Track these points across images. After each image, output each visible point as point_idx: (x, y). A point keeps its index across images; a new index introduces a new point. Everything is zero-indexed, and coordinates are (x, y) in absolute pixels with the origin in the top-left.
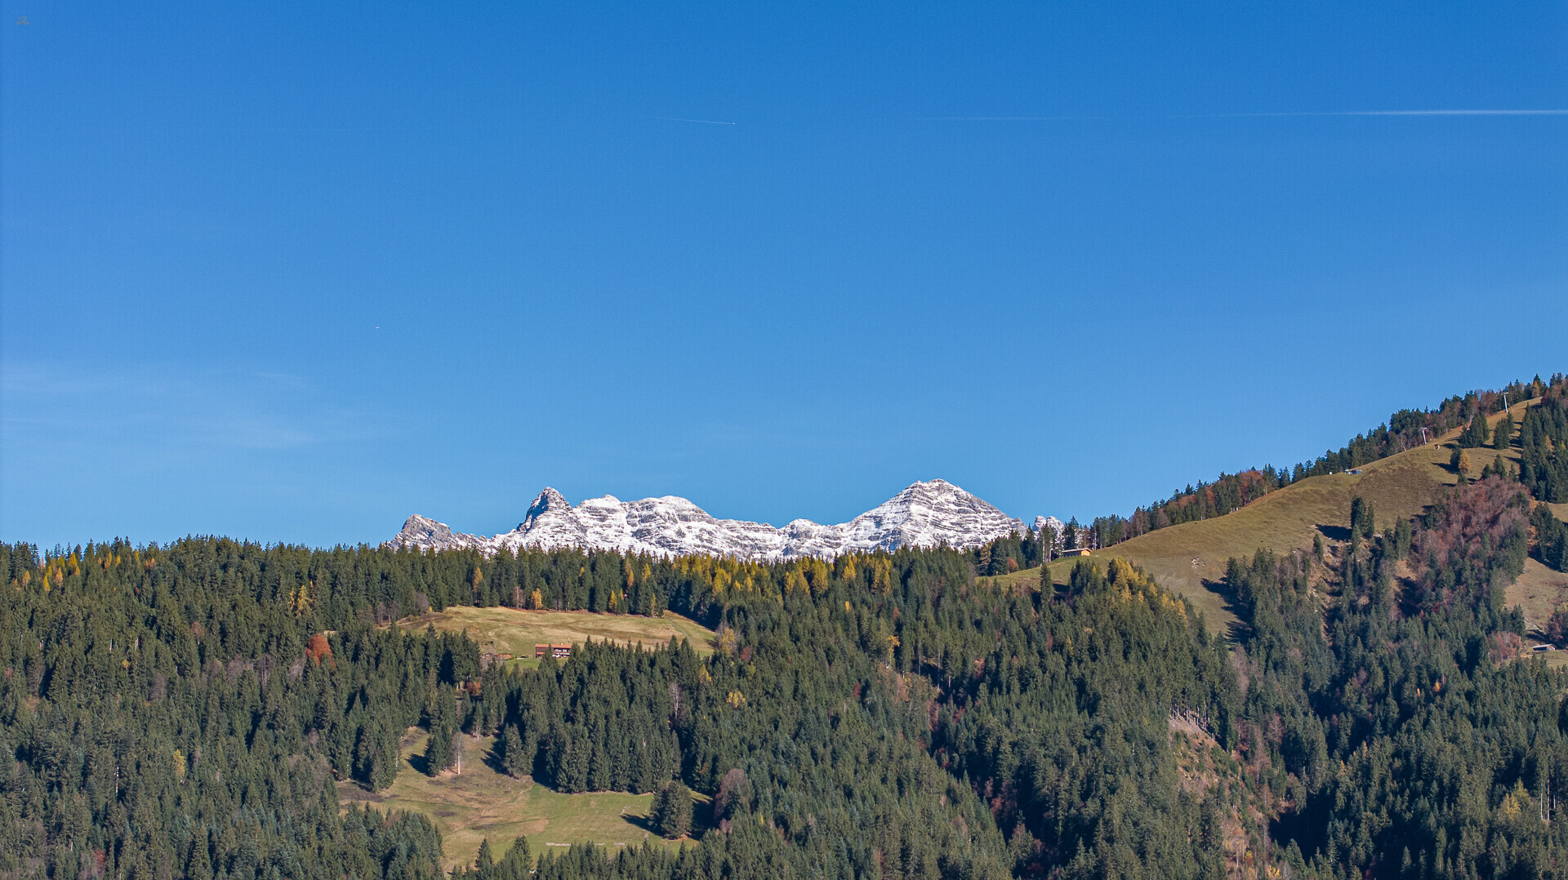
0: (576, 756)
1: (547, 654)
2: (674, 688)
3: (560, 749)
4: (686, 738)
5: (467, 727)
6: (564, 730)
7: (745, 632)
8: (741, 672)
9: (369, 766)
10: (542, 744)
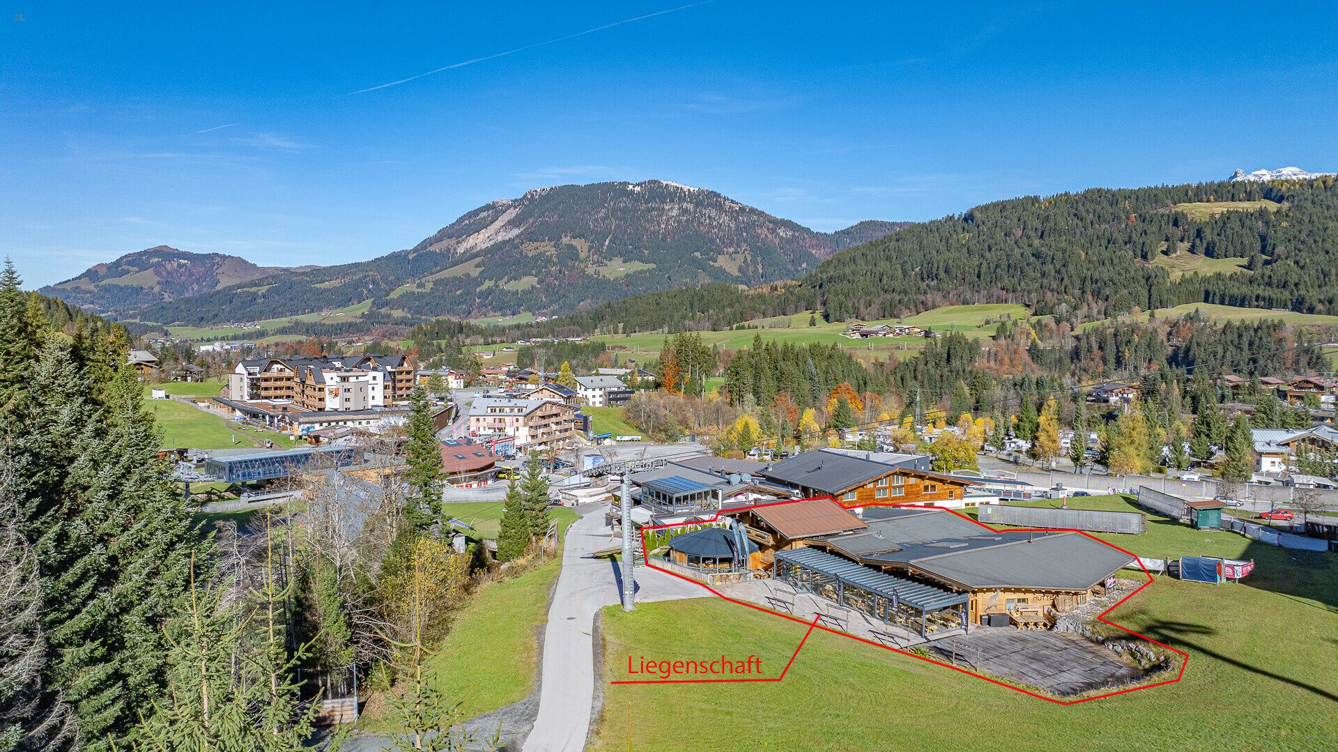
0: (1220, 247)
1: (1212, 216)
2: (1260, 223)
3: (1215, 245)
4: (1263, 239)
5: (1182, 240)
6: (1216, 239)
7: (1292, 202)
8: (1287, 216)
9: (1146, 254)
10: (1208, 244)
